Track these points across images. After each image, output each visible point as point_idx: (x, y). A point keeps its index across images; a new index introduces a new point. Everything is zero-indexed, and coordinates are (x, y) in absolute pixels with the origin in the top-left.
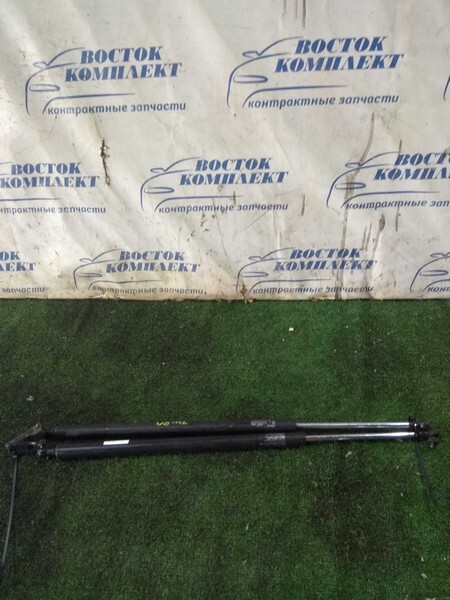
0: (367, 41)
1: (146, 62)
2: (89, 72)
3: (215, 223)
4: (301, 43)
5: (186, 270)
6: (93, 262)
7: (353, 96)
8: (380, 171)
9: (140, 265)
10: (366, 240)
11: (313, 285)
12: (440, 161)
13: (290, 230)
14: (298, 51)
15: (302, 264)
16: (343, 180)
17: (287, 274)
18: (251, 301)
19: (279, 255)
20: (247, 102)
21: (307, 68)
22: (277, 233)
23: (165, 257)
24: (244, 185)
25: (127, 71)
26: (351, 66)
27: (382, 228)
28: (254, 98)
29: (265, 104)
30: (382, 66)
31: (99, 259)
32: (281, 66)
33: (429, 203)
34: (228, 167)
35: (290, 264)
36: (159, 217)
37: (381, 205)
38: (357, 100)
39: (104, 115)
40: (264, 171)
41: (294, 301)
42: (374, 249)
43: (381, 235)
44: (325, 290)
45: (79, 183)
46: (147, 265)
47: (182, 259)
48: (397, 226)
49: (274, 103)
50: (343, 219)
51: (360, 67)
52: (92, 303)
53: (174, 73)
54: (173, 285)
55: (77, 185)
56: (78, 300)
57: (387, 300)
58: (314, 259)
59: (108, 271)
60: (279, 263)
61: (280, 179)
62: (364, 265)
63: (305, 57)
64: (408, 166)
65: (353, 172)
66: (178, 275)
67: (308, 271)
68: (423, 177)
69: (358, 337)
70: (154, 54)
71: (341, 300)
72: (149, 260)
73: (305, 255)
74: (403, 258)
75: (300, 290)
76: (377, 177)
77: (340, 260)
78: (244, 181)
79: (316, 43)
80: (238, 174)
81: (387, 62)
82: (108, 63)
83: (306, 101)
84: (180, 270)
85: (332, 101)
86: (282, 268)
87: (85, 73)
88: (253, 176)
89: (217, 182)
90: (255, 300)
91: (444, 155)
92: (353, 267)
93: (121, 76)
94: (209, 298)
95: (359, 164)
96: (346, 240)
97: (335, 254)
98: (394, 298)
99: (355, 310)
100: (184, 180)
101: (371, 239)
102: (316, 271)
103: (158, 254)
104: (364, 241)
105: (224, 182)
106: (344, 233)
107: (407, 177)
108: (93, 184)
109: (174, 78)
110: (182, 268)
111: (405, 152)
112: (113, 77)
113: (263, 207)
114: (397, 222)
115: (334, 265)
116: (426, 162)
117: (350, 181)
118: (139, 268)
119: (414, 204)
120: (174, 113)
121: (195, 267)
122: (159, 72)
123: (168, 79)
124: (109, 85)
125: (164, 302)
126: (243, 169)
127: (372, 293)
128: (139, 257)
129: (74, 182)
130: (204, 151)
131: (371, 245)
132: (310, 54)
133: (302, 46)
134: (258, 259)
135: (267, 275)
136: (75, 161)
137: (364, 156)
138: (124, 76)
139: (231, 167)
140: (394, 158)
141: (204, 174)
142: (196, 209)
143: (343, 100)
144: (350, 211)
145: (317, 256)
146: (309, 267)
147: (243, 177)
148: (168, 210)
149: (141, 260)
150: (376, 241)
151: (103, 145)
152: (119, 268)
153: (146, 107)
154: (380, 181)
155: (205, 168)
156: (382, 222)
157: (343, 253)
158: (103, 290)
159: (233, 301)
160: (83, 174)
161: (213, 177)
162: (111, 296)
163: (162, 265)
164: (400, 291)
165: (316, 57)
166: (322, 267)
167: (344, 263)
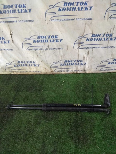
0: (83, 3)
1: (22, 8)
2: (6, 11)
3: (43, 53)
4: (65, 3)
5: (36, 66)
6: (10, 64)
7: (80, 18)
8: (87, 39)
9: (23, 65)
10: (84, 57)
11: (71, 69)
12: (103, 36)
13: (64, 55)
14: (64, 5)
15: (67, 64)
16: (78, 41)
17: (63, 67)
18: (54, 74)
19: (61, 62)
20: (51, 20)
21: (67, 10)
22: (61, 56)
23: (30, 63)
24: (51, 43)
25: (17, 11)
26: (79, 10)
27: (88, 54)
28: (52, 19)
29: (56, 20)
30: (87, 10)
31: (12, 63)
32: (60, 10)
33: (101, 47)
34: (46, 38)
35: (64, 64)
36: (28, 52)
37: (88, 48)
38: (81, 19)
39: (11, 23)
40: (56, 39)
41: (66, 74)
42: (86, 60)
43: (88, 56)
44: (74, 71)
45: (5, 42)
46: (25, 65)
47: (35, 63)
48: (92, 54)
49: (58, 20)
50: (78, 52)
51: (81, 10)
52: (11, 75)
53: (30, 12)
54: (33, 70)
55: (4, 43)
56: (6, 75)
57: (90, 73)
58: (71, 63)
59: (14, 67)
60: (61, 64)
61: (61, 41)
62: (84, 64)
63: (66, 7)
64: (95, 37)
65: (80, 39)
66: (34, 67)
67: (69, 66)
68: (99, 40)
69: (82, 83)
70: (24, 6)
71: (78, 73)
72: (26, 63)
73: (68, 62)
74: (94, 62)
75: (67, 71)
76: (87, 41)
77: (78, 63)
78: (51, 42)
79: (69, 3)
80: (49, 40)
81: (89, 9)
82: (11, 9)
83: (67, 19)
84: (34, 66)
85: (74, 19)
86: (62, 65)
87: (5, 11)
88: (53, 40)
89: (43, 42)
90: (55, 74)
91: (104, 34)
92: (81, 65)
93: (15, 12)
94: (43, 74)
95: (82, 37)
96: (79, 57)
97: (76, 61)
98: (92, 73)
99: (82, 76)
100: (34, 41)
101: (85, 57)
102: (71, 66)
103: (28, 62)
104: (83, 58)
105: (45, 42)
106: (78, 56)
107: (95, 41)
108: (9, 42)
109: (30, 13)
110: (35, 65)
111: (94, 33)
112: (13, 13)
113: (56, 49)
114: (92, 53)
115: (76, 64)
116: (100, 36)
117: (79, 42)
118: (23, 66)
119: (97, 48)
120: (30, 23)
121: (38, 65)
122: (26, 11)
123: (28, 13)
124: (12, 15)
125: (30, 75)
126: (50, 38)
127: (86, 71)
128: (23, 63)
129: (3, 42)
130: (39, 33)
131: (85, 59)
132: (68, 6)
133: (65, 4)
134: (56, 63)
135: (58, 67)
136: (3, 36)
137: (83, 35)
138: (16, 12)
139: (47, 38)
140: (91, 35)
141: (40, 40)
142: (38, 49)
143: (77, 19)
144: (80, 50)
145: (71, 62)
146: (69, 65)
147: (51, 40)
148: (30, 50)
149: (24, 64)
150: (87, 58)
151: (11, 32)
152: (18, 66)
153: (23, 21)
154: (88, 41)
155: (40, 38)
156: (88, 53)
157: (78, 61)
158: (13, 72)
159: (49, 74)
160: (6, 40)
161: (42, 40)
162: (16, 73)
163: (29, 65)
164: (93, 71)
165: (69, 7)
166: (73, 65)
167: (78, 64)
